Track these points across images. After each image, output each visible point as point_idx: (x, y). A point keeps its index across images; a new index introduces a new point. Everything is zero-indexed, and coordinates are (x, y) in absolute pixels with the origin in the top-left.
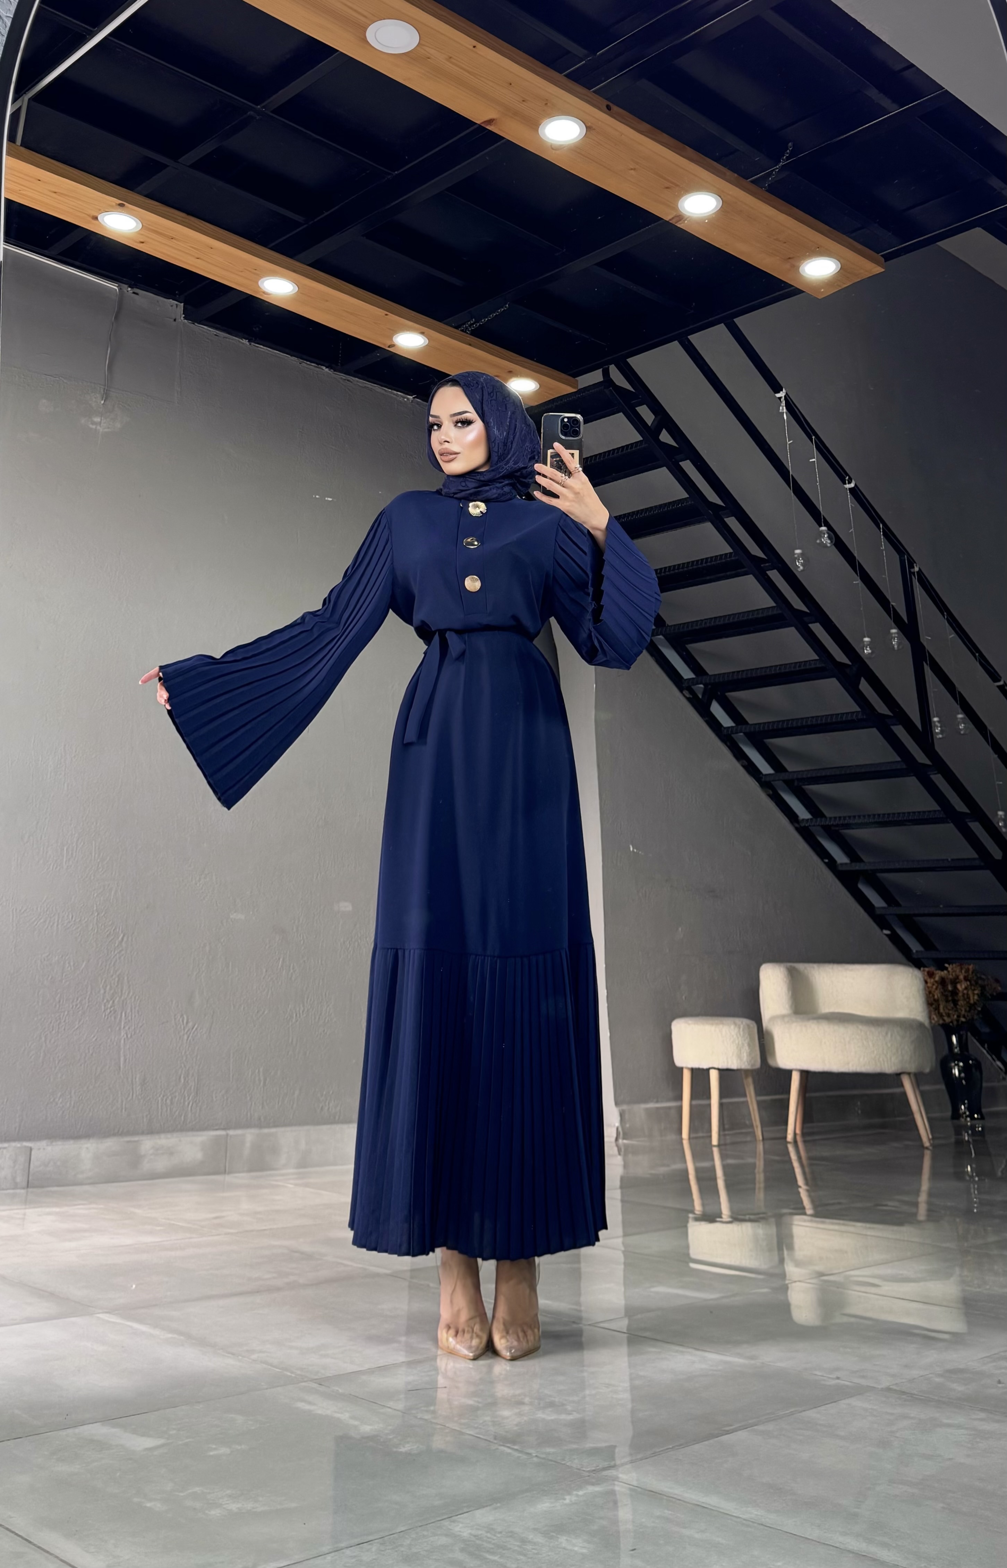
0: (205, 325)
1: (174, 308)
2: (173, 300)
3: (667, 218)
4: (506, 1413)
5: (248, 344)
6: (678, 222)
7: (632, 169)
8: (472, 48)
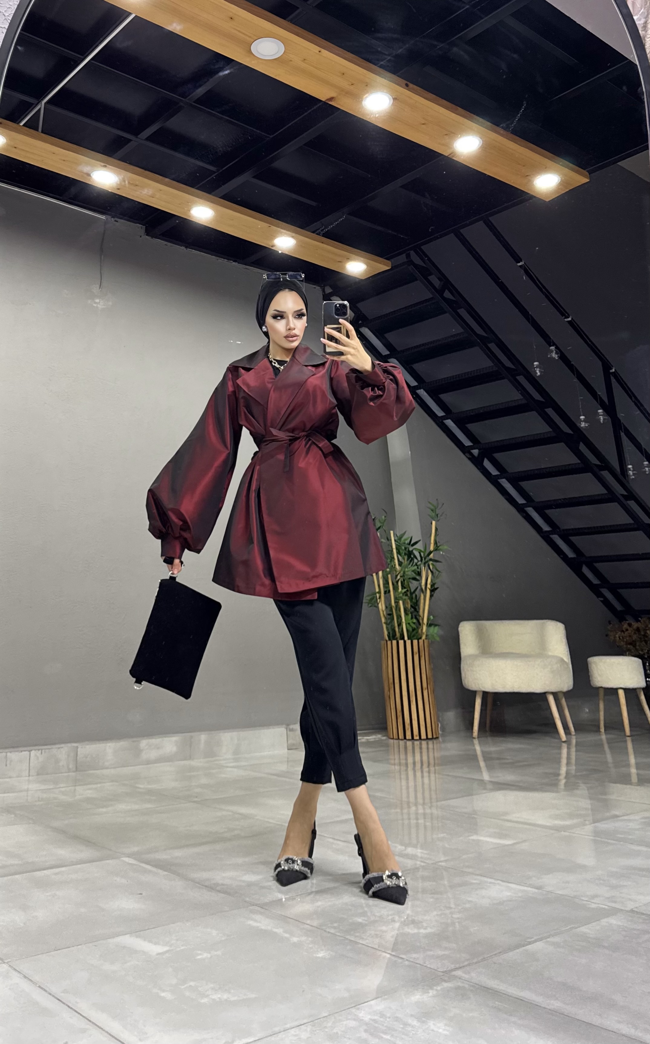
0: (159, 239)
1: (139, 229)
2: (139, 224)
3: (447, 155)
4: (384, 928)
5: (185, 249)
6: (453, 156)
7: (423, 124)
8: (318, 52)
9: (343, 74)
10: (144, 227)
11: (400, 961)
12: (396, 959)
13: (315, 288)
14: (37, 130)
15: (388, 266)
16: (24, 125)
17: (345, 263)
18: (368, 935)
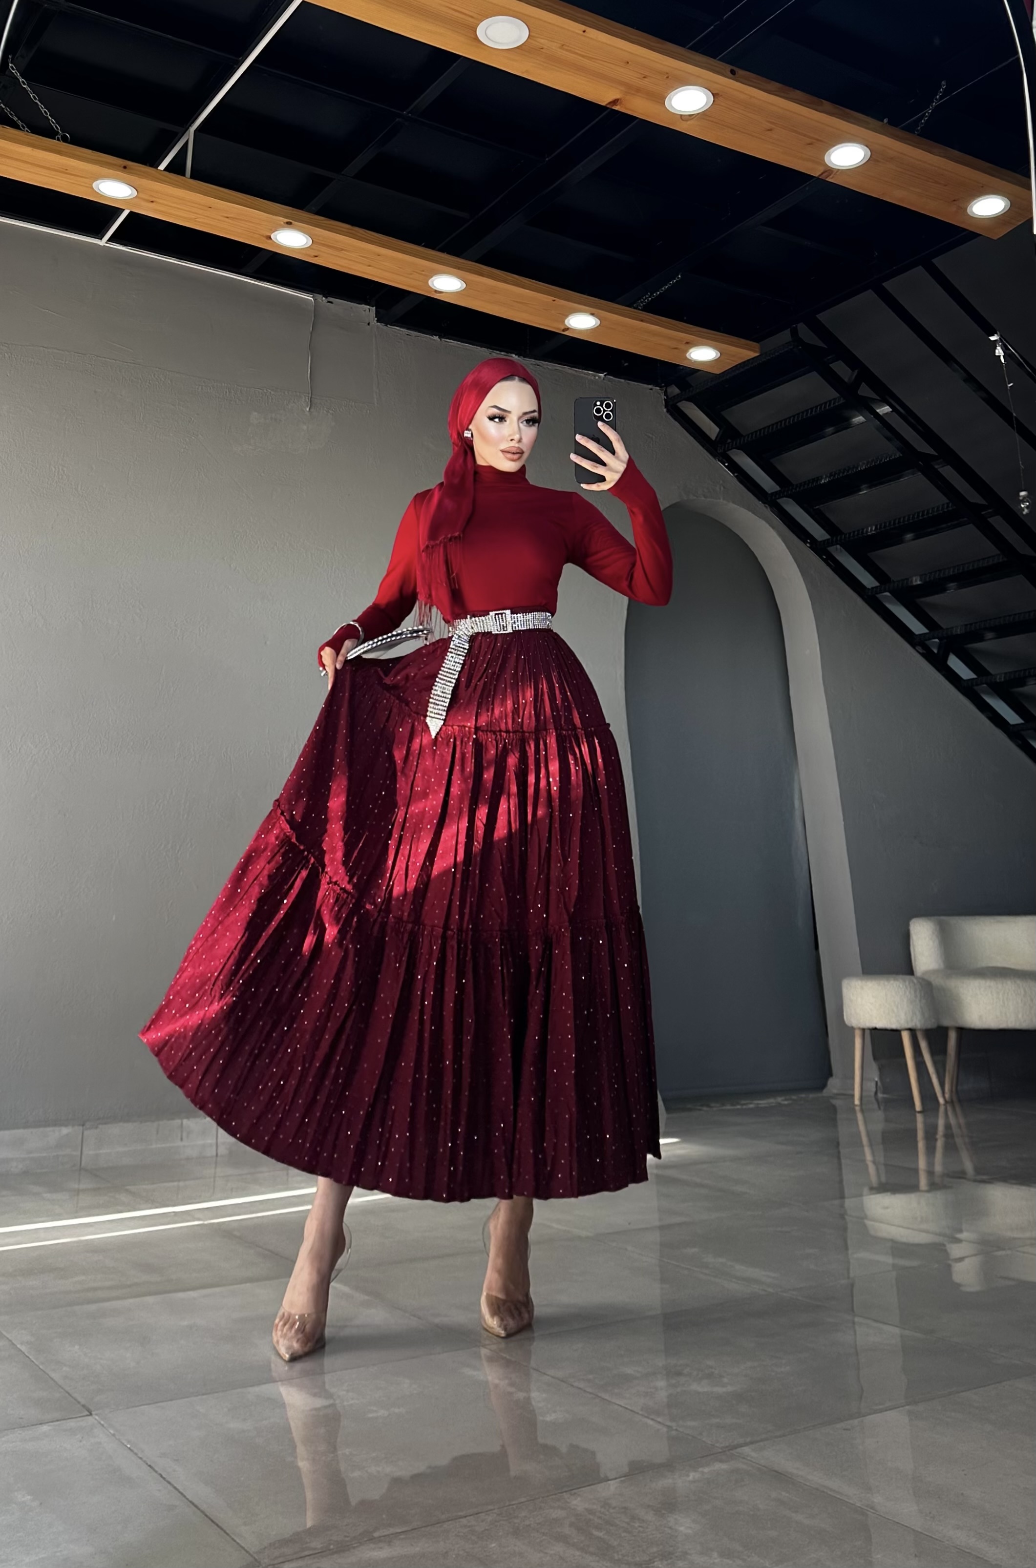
0: (397, 326)
1: (368, 312)
2: (366, 304)
3: (816, 174)
5: (439, 340)
6: (827, 178)
7: (769, 130)
8: (582, 33)
9: (628, 63)
10: (374, 308)
13: (651, 389)
14: (183, 174)
15: (755, 351)
16: (167, 169)
17: (687, 351)
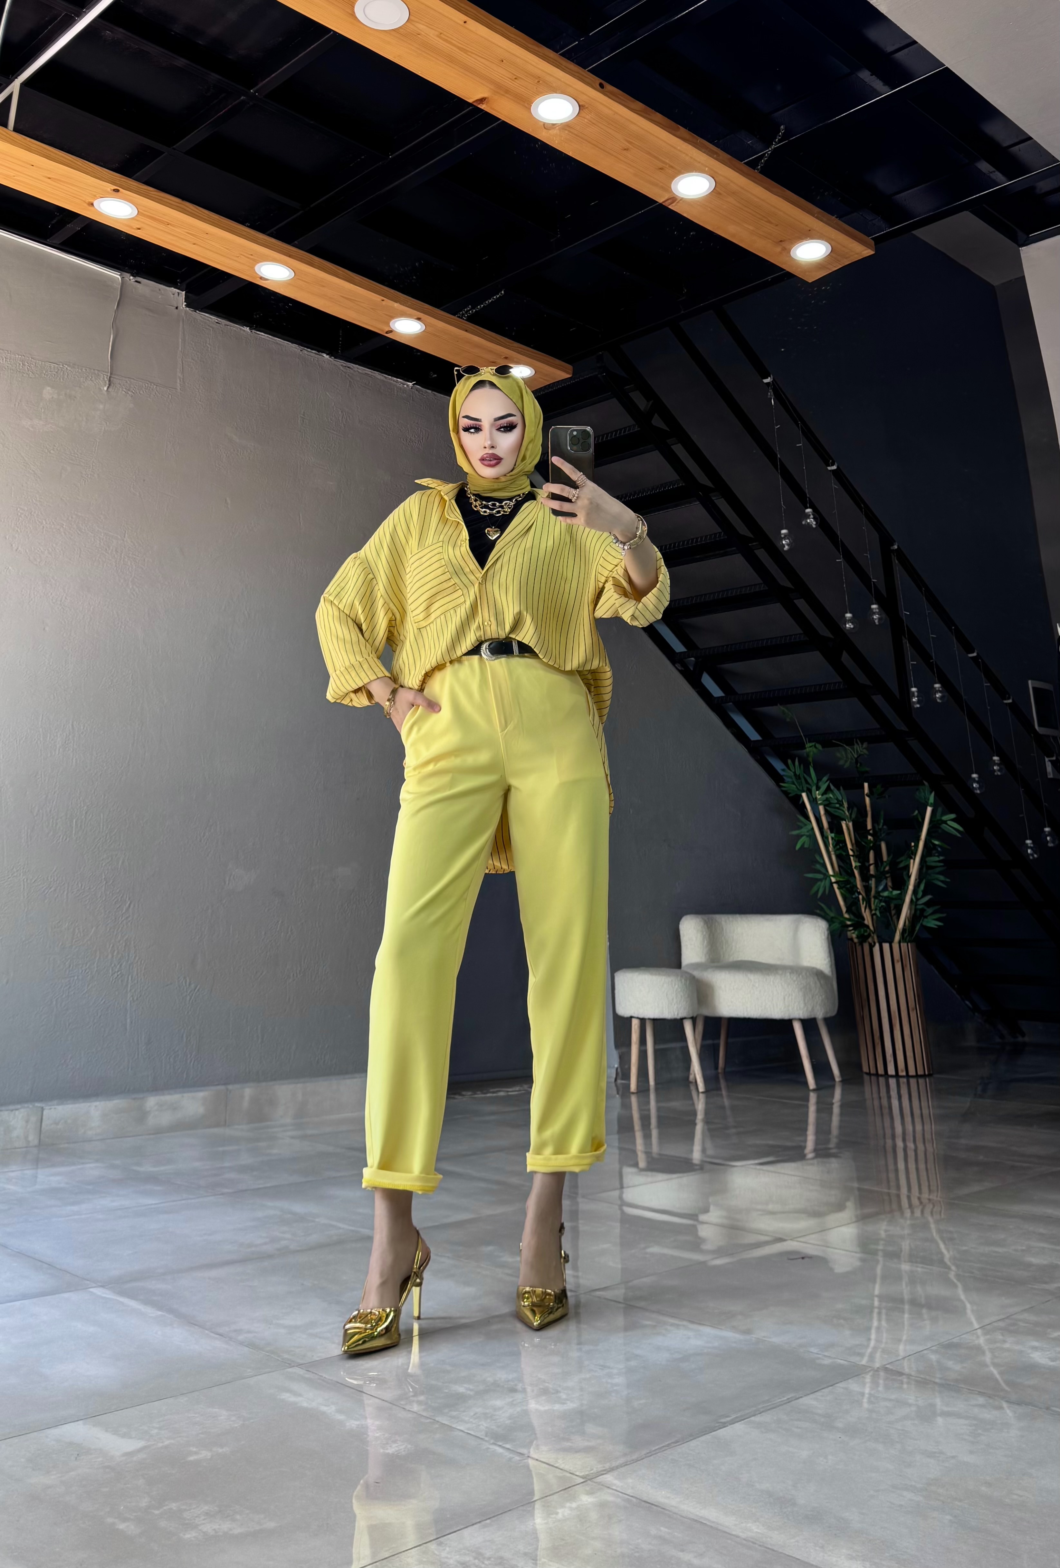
0: (207, 313)
1: (176, 296)
2: (175, 288)
3: (660, 200)
4: (498, 1403)
5: (248, 330)
6: (671, 204)
9: (503, 61)
10: (184, 292)
11: (517, 1458)
12: (511, 1455)
15: (568, 373)
18: (472, 1414)
